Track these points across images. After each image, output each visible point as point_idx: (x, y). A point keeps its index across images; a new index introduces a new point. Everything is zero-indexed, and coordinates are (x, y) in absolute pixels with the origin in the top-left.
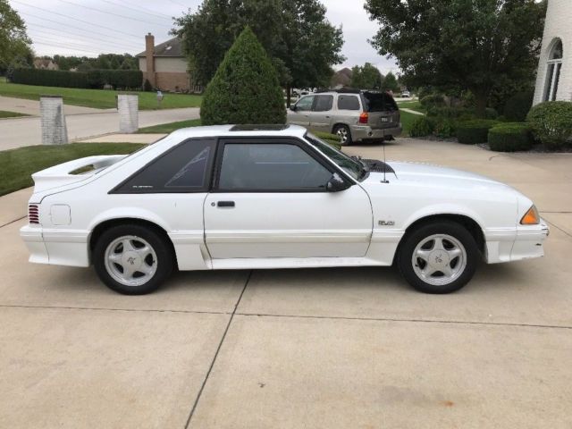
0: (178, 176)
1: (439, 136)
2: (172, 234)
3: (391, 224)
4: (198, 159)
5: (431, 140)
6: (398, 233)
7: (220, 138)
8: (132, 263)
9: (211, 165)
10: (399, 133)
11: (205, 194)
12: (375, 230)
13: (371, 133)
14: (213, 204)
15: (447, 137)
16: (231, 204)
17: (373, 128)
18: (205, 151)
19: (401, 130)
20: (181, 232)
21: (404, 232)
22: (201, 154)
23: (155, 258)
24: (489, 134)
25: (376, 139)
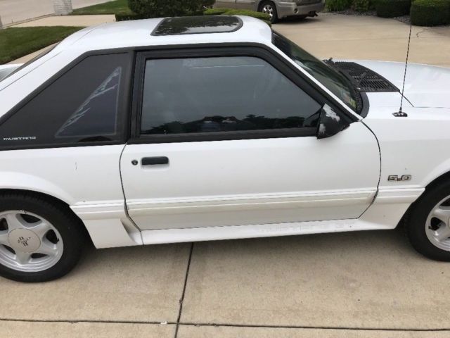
0: (75, 118)
1: (357, 10)
2: (78, 208)
3: (407, 178)
4: (103, 89)
5: (349, 14)
6: (415, 190)
7: (138, 51)
8: (25, 244)
9: (125, 99)
10: (321, 9)
11: (122, 146)
12: (382, 189)
13: (296, 10)
14: (135, 163)
15: (365, 11)
16: (163, 161)
17: (298, 4)
18: (115, 74)
19: (324, 5)
20: (90, 204)
21: (424, 189)
22: (109, 79)
23: (58, 235)
24: (411, 9)
25: (300, 16)
